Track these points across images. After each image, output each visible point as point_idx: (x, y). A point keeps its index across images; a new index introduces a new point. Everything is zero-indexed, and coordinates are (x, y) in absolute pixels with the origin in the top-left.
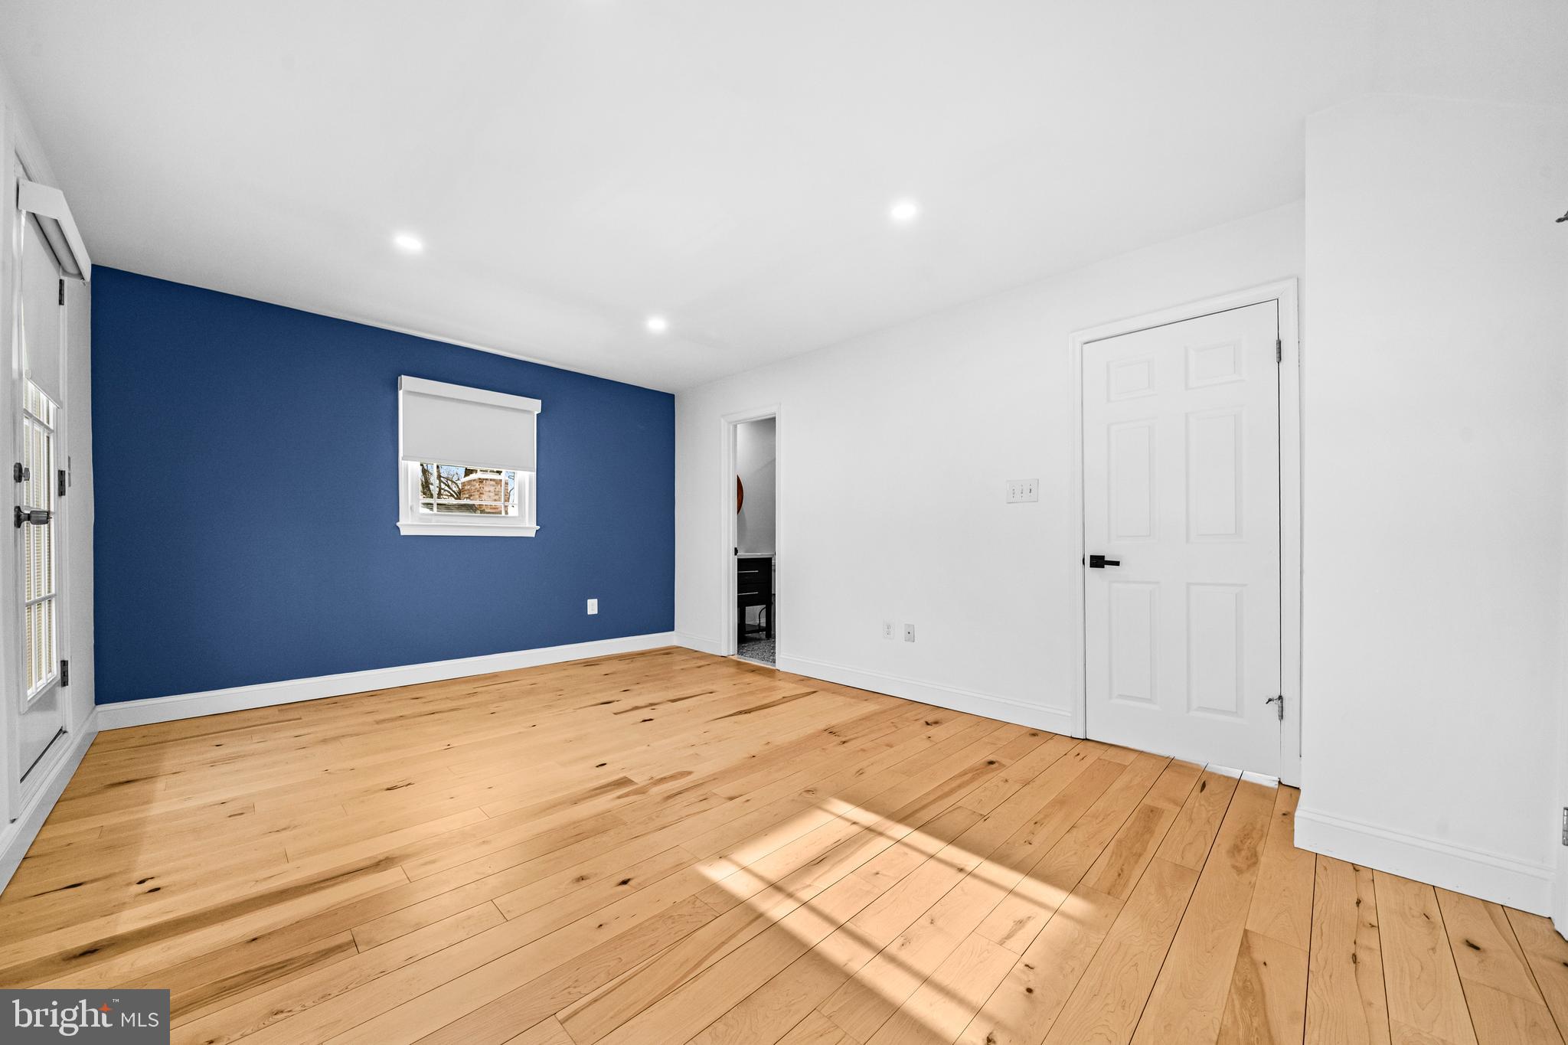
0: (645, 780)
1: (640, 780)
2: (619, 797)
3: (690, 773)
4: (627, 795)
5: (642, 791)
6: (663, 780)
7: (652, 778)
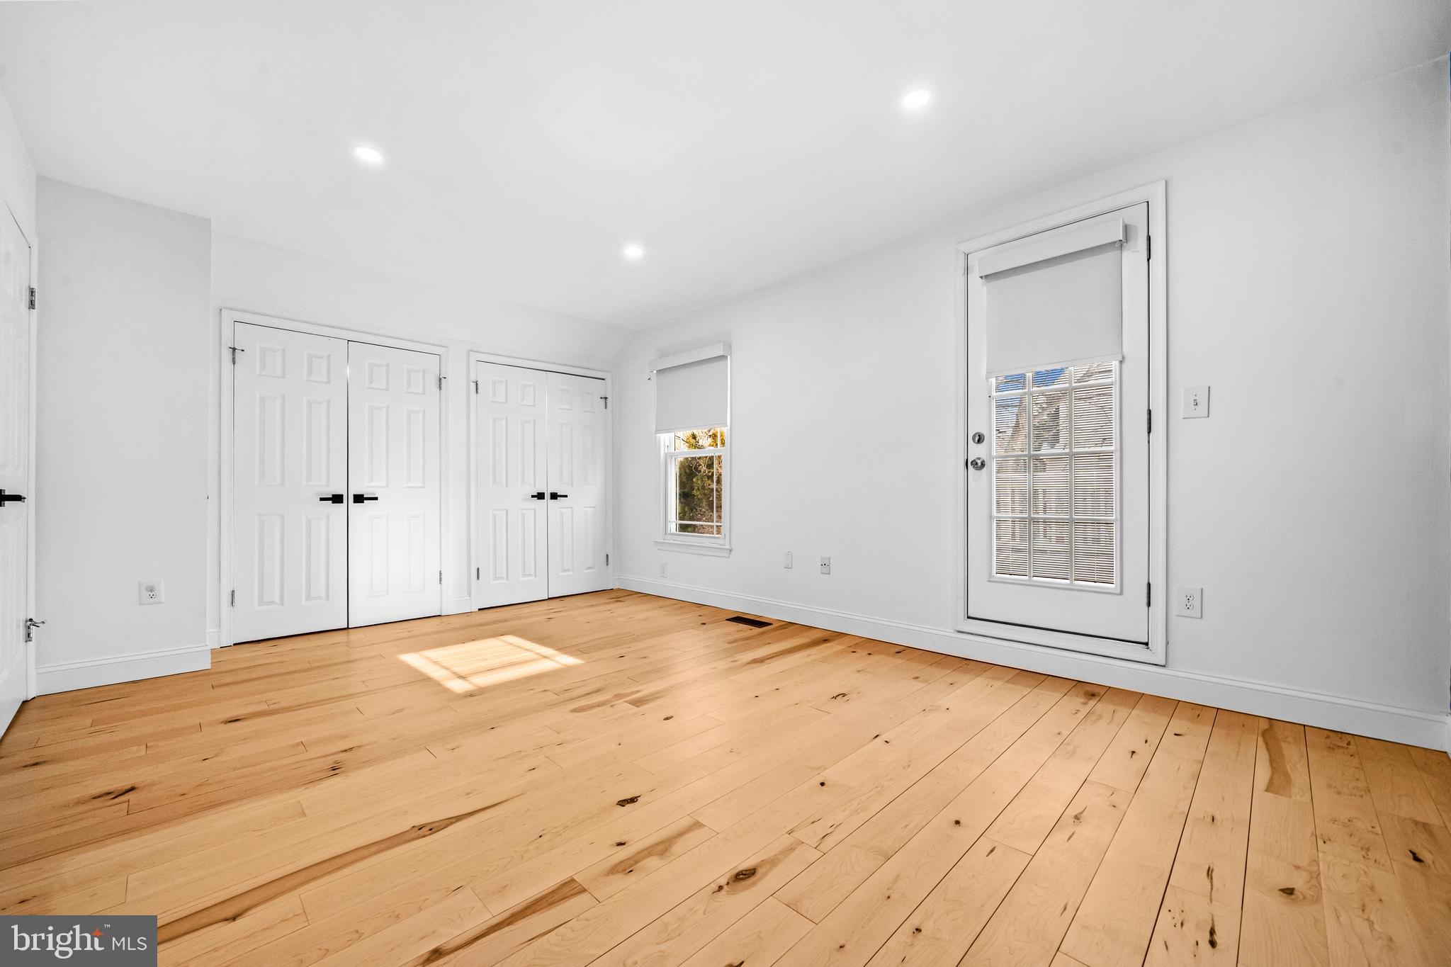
0: (619, 704)
1: (622, 705)
2: (638, 691)
3: (574, 711)
4: (633, 693)
5: (618, 696)
6: (599, 705)
7: (612, 706)
